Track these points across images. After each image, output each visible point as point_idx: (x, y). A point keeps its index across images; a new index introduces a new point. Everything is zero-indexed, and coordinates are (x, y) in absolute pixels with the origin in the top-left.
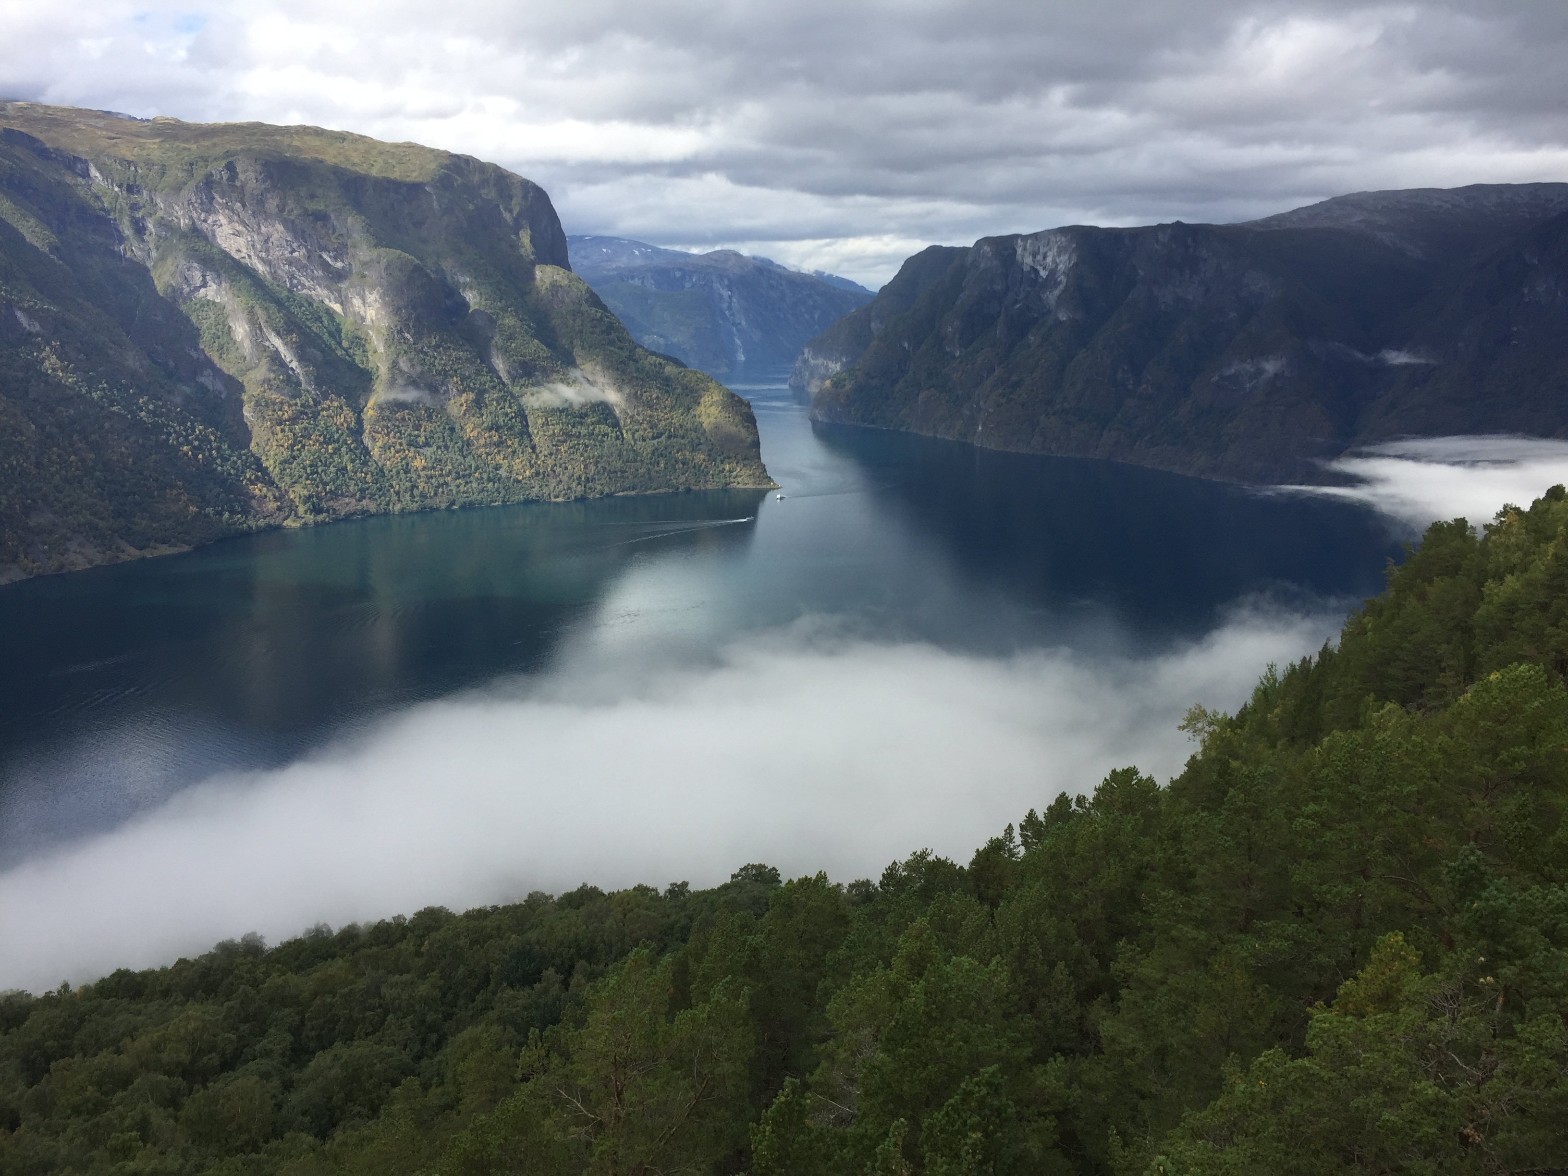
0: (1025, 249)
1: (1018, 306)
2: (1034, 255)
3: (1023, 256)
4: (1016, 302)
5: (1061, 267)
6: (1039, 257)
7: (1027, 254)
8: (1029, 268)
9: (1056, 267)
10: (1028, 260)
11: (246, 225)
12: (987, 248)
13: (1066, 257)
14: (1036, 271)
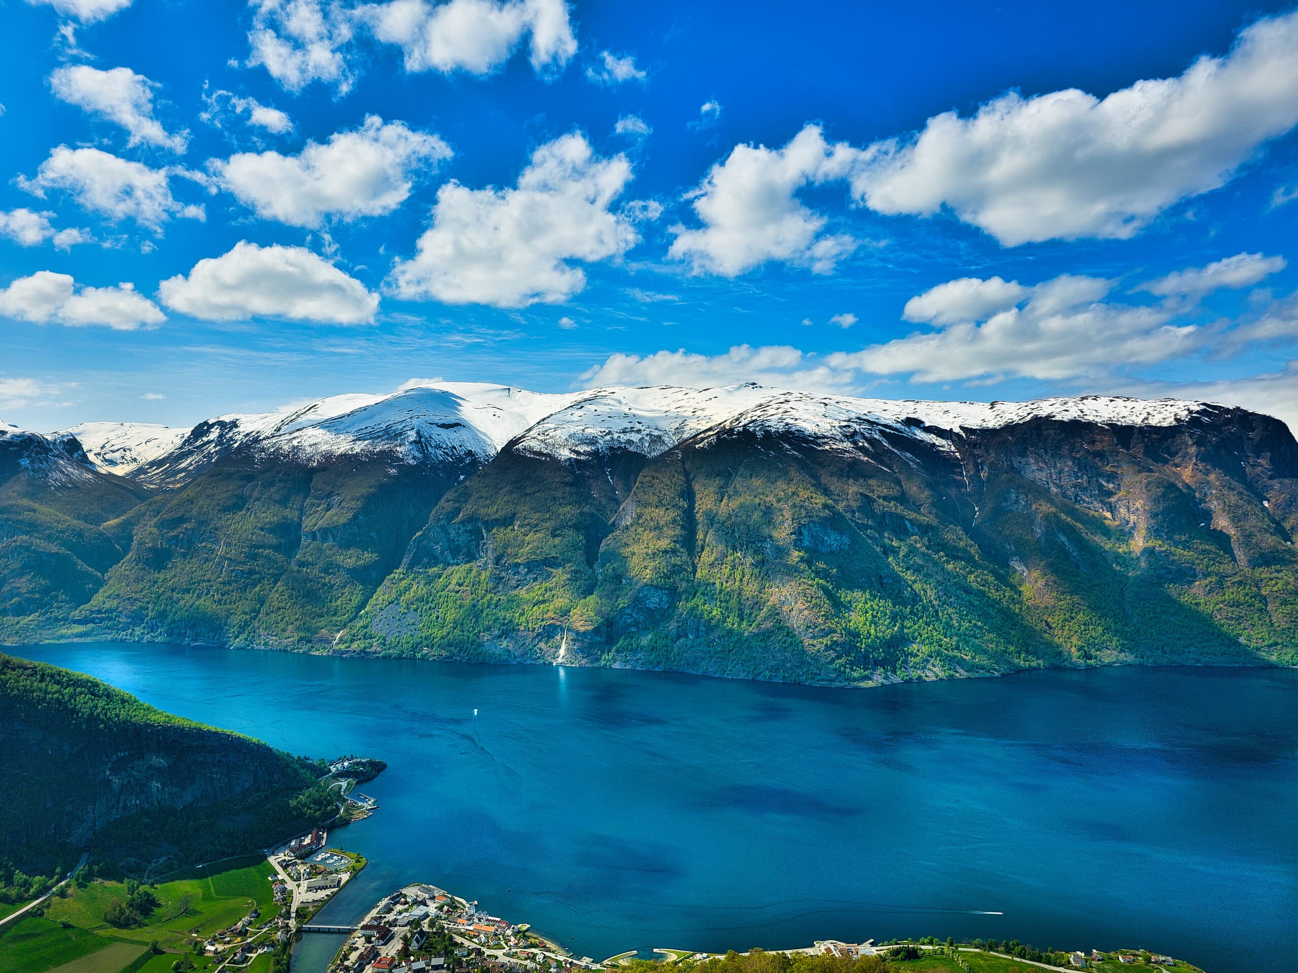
11: (1046, 464)
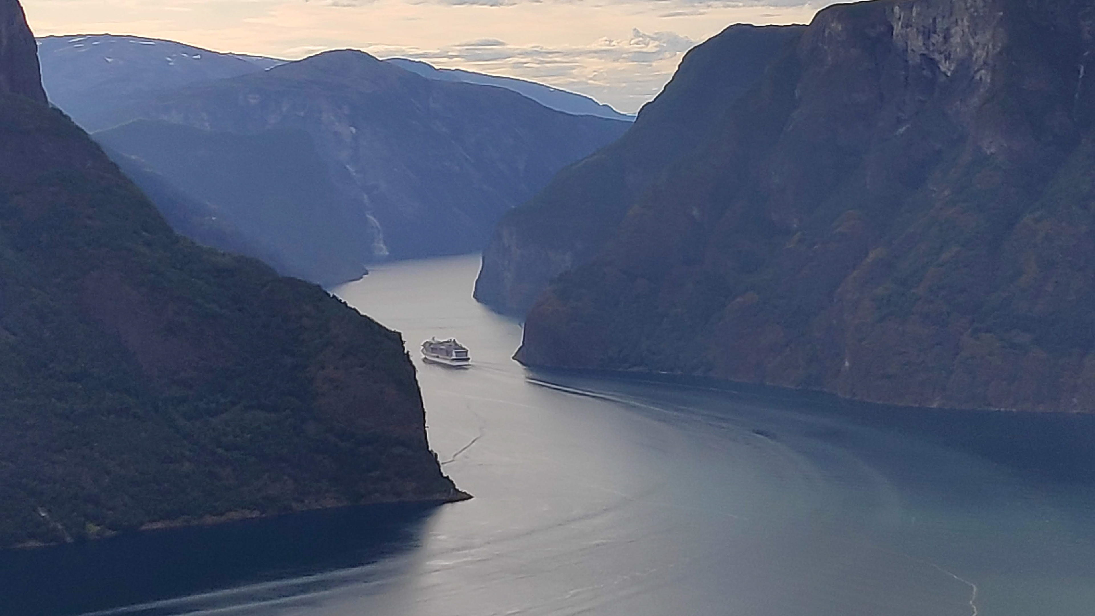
0: (907, 25)
1: (902, 130)
2: (927, 34)
3: (906, 38)
4: (899, 122)
5: (980, 54)
6: (936, 39)
7: (912, 32)
8: (918, 59)
9: (971, 55)
10: (916, 43)
12: (837, 27)
13: (988, 35)
14: (933, 64)
